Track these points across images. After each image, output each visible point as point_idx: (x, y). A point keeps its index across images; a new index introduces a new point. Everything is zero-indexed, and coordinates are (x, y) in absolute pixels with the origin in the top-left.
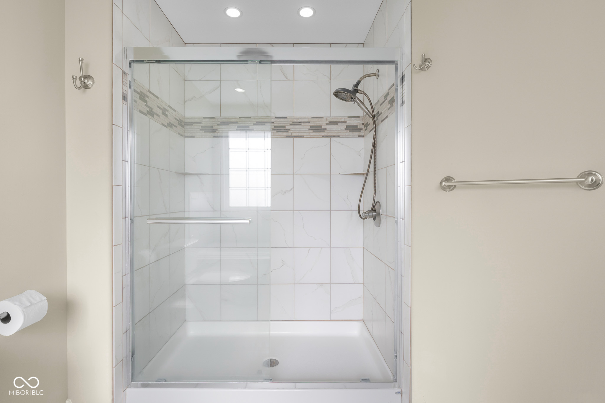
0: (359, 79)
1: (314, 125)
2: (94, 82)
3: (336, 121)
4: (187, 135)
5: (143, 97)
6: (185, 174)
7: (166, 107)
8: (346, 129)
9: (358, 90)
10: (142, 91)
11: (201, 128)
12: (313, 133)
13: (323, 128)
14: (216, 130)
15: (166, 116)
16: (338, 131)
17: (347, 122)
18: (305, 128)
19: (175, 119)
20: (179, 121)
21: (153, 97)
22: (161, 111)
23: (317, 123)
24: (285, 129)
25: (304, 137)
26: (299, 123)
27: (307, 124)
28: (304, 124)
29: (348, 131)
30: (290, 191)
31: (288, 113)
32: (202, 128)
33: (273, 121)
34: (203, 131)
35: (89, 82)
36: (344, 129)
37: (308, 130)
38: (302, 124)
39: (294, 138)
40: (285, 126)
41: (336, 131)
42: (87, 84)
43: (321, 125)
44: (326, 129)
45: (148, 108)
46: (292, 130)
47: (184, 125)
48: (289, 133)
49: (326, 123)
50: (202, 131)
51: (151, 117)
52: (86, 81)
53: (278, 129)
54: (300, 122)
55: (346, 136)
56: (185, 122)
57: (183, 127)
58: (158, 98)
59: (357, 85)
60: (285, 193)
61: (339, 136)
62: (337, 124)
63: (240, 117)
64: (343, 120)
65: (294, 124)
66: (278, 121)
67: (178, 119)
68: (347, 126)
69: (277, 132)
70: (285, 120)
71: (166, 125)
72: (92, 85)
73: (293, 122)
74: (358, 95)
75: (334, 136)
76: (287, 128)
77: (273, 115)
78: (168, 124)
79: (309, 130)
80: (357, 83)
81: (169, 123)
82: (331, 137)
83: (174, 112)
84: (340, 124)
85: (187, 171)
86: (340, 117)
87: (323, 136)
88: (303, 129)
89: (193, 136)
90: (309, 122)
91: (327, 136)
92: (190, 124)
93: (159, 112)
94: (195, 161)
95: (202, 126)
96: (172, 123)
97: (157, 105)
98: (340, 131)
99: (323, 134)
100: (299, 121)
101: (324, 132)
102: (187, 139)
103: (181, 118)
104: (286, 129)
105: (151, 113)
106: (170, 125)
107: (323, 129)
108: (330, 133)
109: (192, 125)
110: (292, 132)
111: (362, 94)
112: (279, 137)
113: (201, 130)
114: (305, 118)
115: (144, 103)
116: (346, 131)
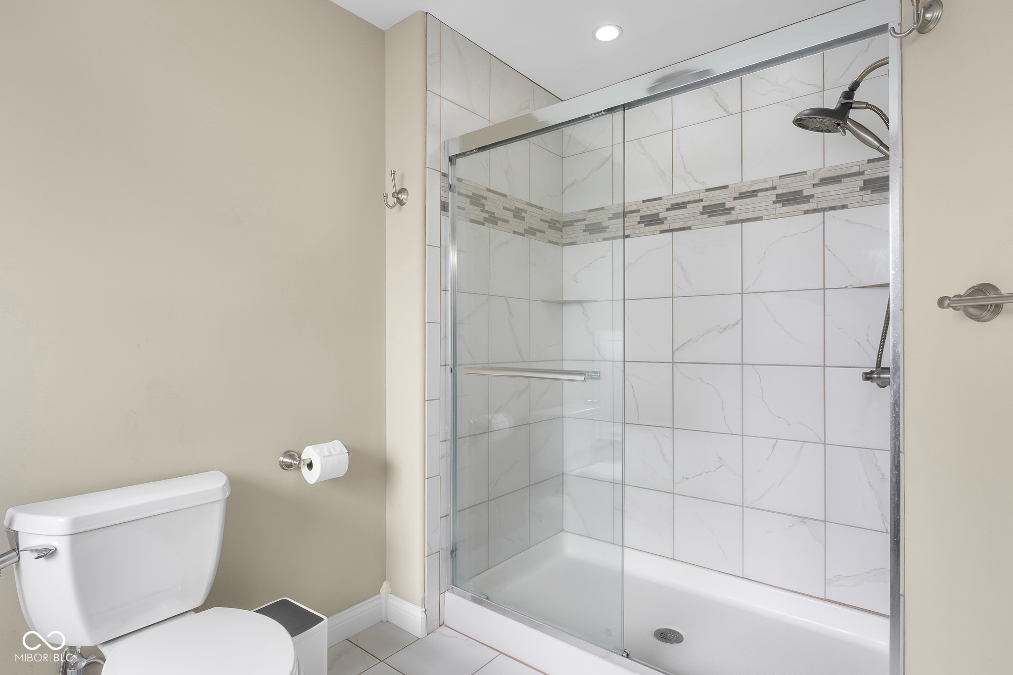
0: (855, 78)
1: (784, 192)
2: (408, 195)
3: (836, 175)
4: (566, 242)
5: (476, 200)
6: (563, 303)
7: (522, 206)
8: (862, 189)
9: (852, 103)
10: (475, 192)
11: (584, 228)
12: (783, 208)
13: (805, 193)
14: (607, 227)
15: (523, 219)
16: (842, 196)
17: (866, 173)
18: (765, 201)
19: (542, 220)
20: (551, 223)
21: (496, 197)
22: (511, 214)
23: (793, 186)
24: (724, 210)
25: (762, 220)
26: (753, 193)
27: (769, 192)
28: (763, 193)
29: (869, 192)
30: (735, 325)
31: (730, 178)
32: (586, 228)
33: (701, 198)
34: (588, 233)
35: (403, 197)
36: (858, 189)
37: (771, 203)
38: (760, 194)
39: (743, 224)
40: (724, 203)
41: (837, 197)
42: (402, 199)
43: (801, 189)
44: (812, 196)
45: (485, 214)
46: (739, 208)
47: (561, 227)
48: (733, 216)
49: (813, 183)
50: (586, 233)
51: (491, 225)
52: (399, 196)
53: (710, 212)
54: (754, 191)
55: (862, 204)
56: (563, 222)
57: (561, 230)
58: (505, 196)
59: (849, 94)
60: (725, 329)
61: (844, 207)
62: (840, 181)
63: (644, 201)
64: (855, 170)
65: (743, 196)
66: (711, 195)
67: (549, 220)
68: (865, 182)
69: (709, 216)
70: (723, 192)
71: (523, 232)
72: (407, 199)
73: (740, 194)
74: (853, 114)
75: (833, 208)
76: (728, 206)
77: (702, 187)
78: (525, 230)
79: (775, 202)
80: (849, 88)
81: (528, 228)
82: (824, 210)
83: (540, 211)
84: (847, 179)
85: (566, 298)
86: (849, 165)
87: (806, 212)
88: (760, 205)
89: (574, 243)
90: (774, 188)
91: (815, 211)
92: (570, 224)
93: (509, 215)
94: (576, 282)
95: (586, 225)
96: (534, 227)
97: (504, 207)
98: (847, 195)
99: (806, 207)
100: (754, 189)
101: (808, 202)
102: (565, 248)
103: (554, 218)
104: (726, 209)
105: (492, 220)
106: (532, 231)
107: (807, 196)
108: (821, 203)
109: (573, 225)
110: (738, 212)
111: (865, 108)
112: (713, 225)
113: (585, 231)
114: (765, 180)
115: (478, 209)
116: (862, 193)
